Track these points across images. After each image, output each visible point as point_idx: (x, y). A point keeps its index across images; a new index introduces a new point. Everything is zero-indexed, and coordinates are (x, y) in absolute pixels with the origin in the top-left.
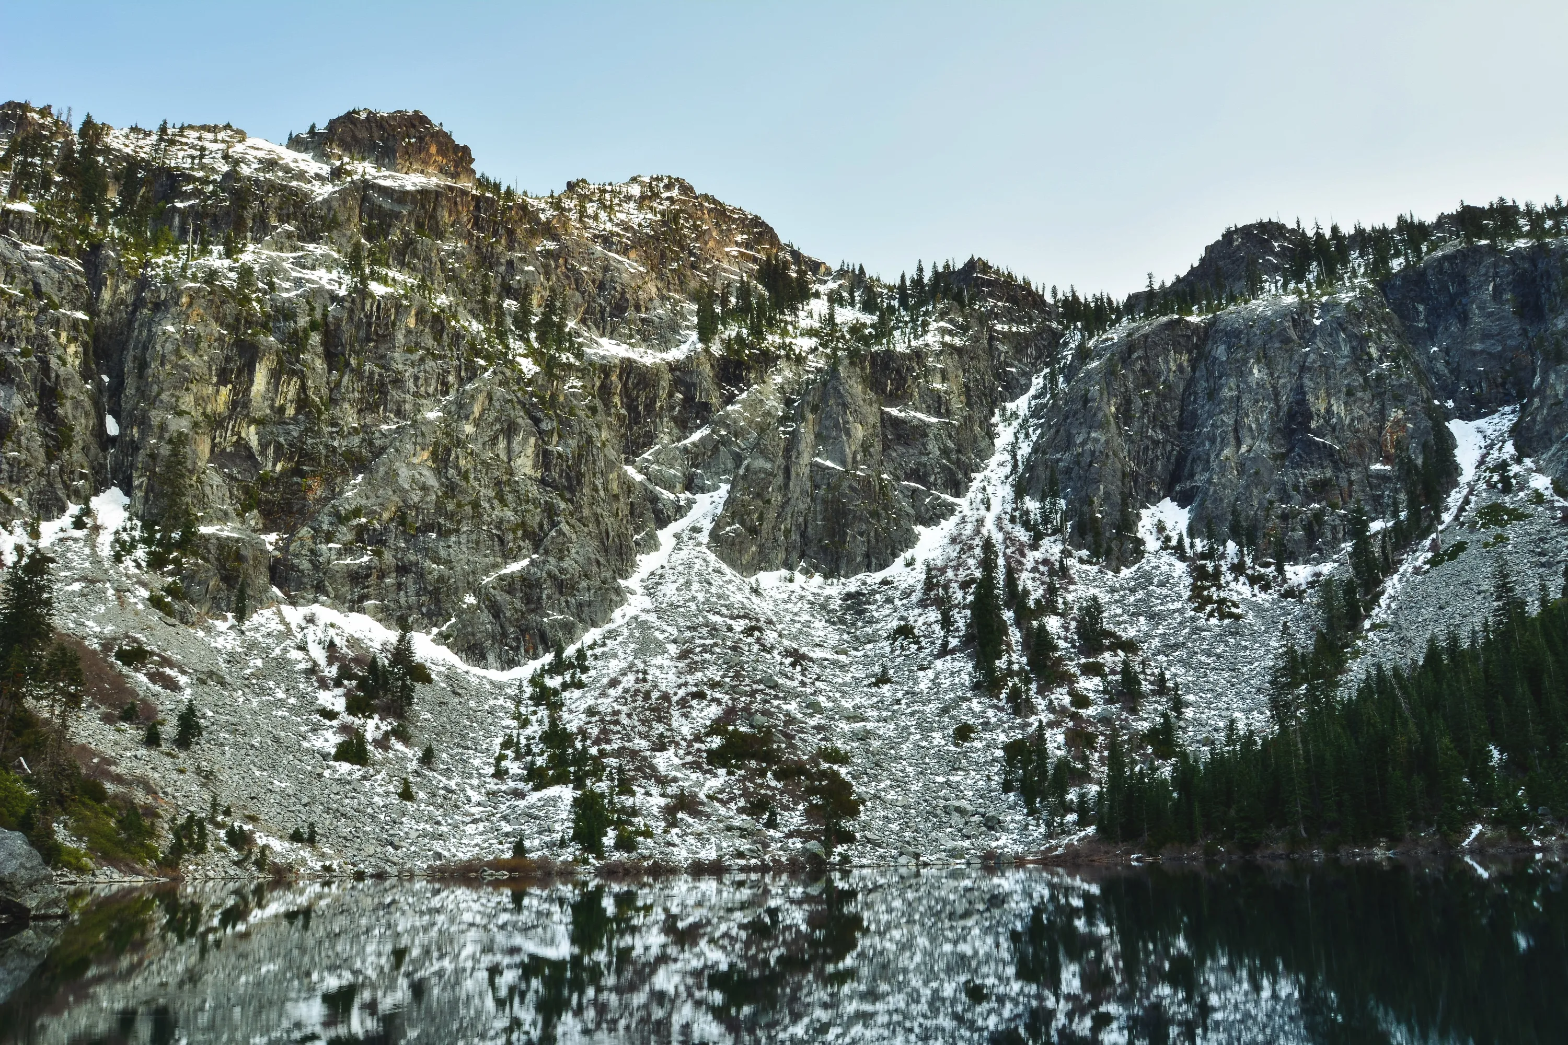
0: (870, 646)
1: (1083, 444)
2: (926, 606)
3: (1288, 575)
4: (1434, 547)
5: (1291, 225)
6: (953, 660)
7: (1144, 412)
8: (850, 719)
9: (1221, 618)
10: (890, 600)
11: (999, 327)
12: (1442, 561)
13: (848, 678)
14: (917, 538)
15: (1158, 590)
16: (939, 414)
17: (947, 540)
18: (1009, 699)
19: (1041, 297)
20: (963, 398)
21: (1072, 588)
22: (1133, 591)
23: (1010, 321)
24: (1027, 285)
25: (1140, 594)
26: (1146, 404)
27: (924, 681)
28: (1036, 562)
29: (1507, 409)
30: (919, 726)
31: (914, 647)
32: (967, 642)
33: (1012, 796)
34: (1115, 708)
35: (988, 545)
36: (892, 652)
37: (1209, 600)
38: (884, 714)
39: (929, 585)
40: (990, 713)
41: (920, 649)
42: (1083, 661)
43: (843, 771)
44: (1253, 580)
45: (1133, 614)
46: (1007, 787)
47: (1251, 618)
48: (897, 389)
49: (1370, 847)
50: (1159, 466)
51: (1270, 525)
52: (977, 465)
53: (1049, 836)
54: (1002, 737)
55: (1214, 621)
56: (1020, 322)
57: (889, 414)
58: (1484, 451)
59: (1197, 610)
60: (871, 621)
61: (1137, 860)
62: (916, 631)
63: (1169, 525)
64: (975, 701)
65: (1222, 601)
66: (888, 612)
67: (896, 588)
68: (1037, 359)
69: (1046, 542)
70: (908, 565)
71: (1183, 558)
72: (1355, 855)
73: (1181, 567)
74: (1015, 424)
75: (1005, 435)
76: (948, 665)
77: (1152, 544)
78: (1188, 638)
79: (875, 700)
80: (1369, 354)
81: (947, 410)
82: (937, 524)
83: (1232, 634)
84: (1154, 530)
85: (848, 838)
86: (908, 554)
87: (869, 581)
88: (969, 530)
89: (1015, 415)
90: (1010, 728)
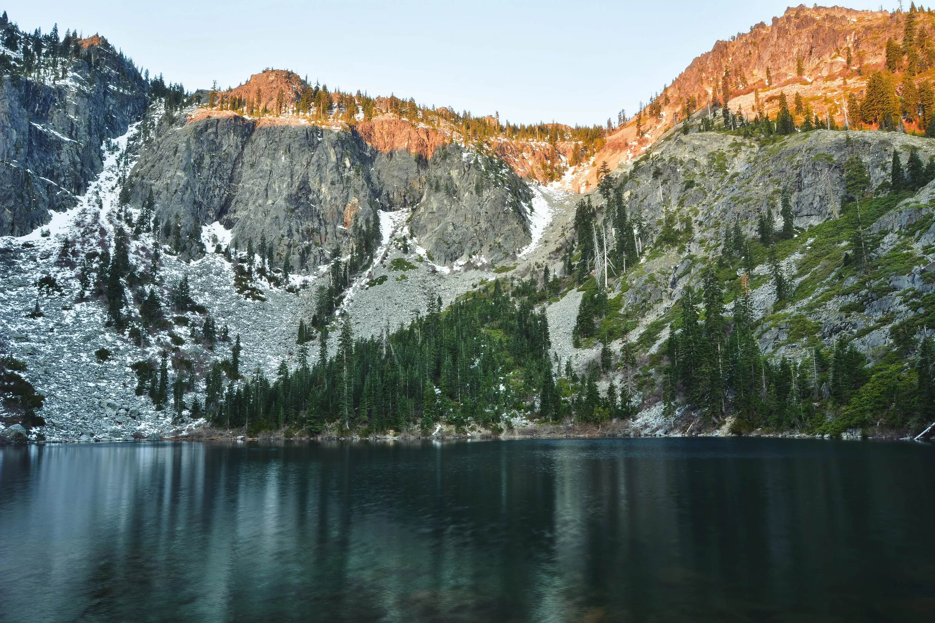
0: (22, 289)
1: (171, 178)
2: (62, 267)
3: (290, 279)
4: (370, 276)
5: (303, 78)
6: (88, 305)
7: (210, 167)
8: (19, 339)
9: (254, 299)
10: (33, 259)
11: (111, 87)
12: (374, 285)
13: (9, 309)
14: (50, 218)
15: (215, 277)
16: (71, 136)
17: (72, 223)
18: (131, 335)
19: (140, 74)
20: (86, 129)
21: (162, 268)
22: (200, 276)
23: (118, 85)
24: (130, 64)
25: (204, 278)
26: (212, 162)
27: (69, 318)
28: (137, 248)
29: (405, 210)
30: (70, 348)
31: (57, 294)
32: (97, 294)
33: (143, 398)
34: (199, 346)
35: (103, 232)
36: (41, 294)
37: (246, 288)
38: (42, 338)
39: (64, 252)
40: (119, 343)
41: (62, 295)
42: (175, 315)
43: (23, 375)
44: (270, 279)
45: (201, 290)
46: (139, 392)
47: (270, 301)
48: (43, 111)
49: (385, 434)
50: (216, 200)
51: (281, 249)
52: (92, 177)
53: (174, 423)
54: (129, 360)
55: (249, 300)
56: (125, 88)
57: (35, 127)
58: (393, 229)
59: (240, 292)
60: (19, 271)
61: (242, 439)
62: (57, 282)
63: (220, 238)
64: (107, 334)
65: (254, 289)
66: (32, 266)
67: (36, 250)
68: (132, 114)
69: (143, 236)
70: (44, 235)
71: (230, 260)
72: (377, 439)
73: (228, 266)
74: (117, 154)
75: (110, 160)
76: (84, 308)
77: (210, 248)
78: (235, 309)
79: (33, 327)
80: (344, 164)
81: (76, 134)
82: (65, 211)
83: (260, 309)
84: (211, 240)
85: (40, 422)
86: (45, 228)
87: (13, 242)
88: (89, 219)
89: (116, 148)
90: (135, 354)
